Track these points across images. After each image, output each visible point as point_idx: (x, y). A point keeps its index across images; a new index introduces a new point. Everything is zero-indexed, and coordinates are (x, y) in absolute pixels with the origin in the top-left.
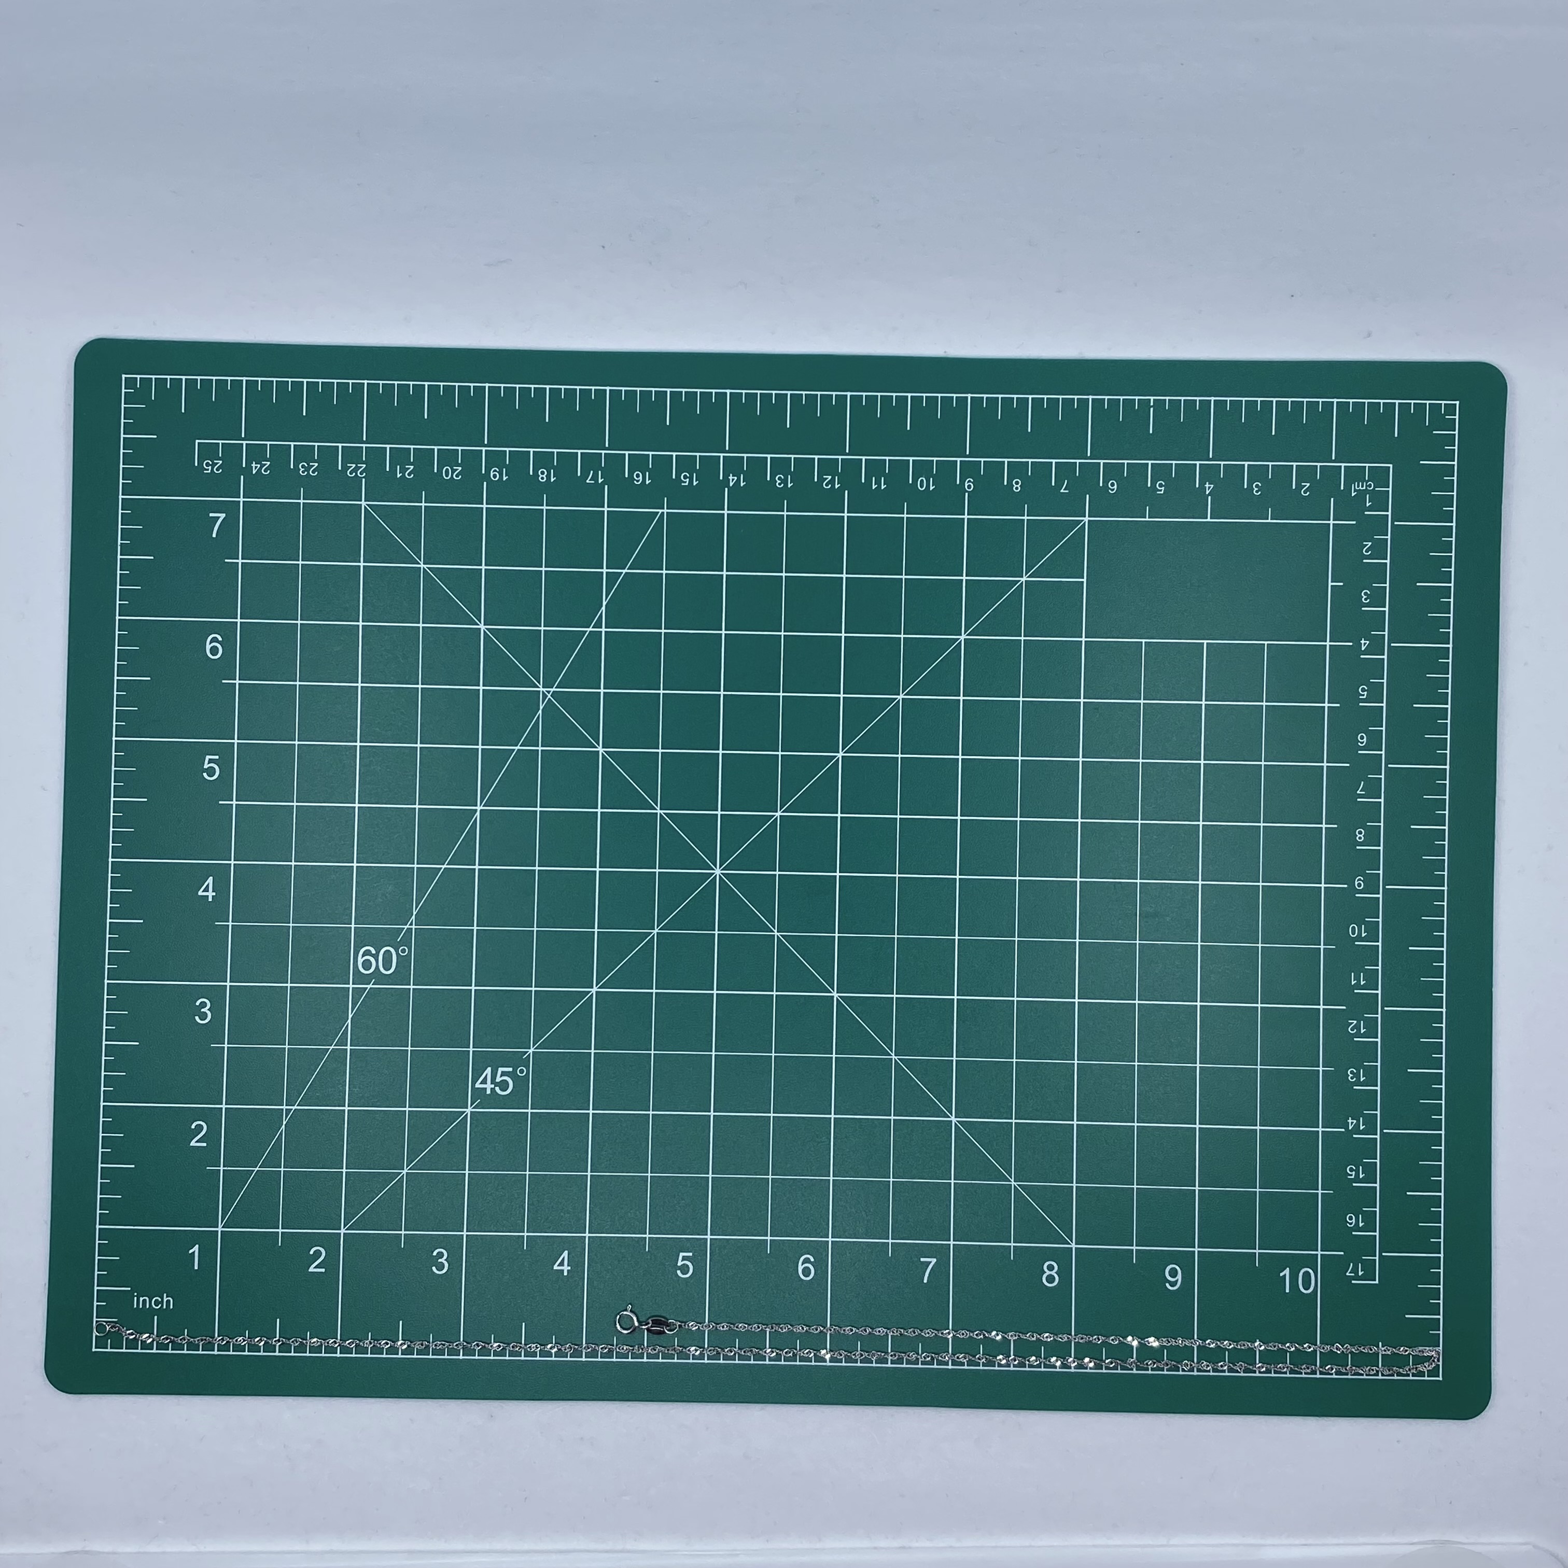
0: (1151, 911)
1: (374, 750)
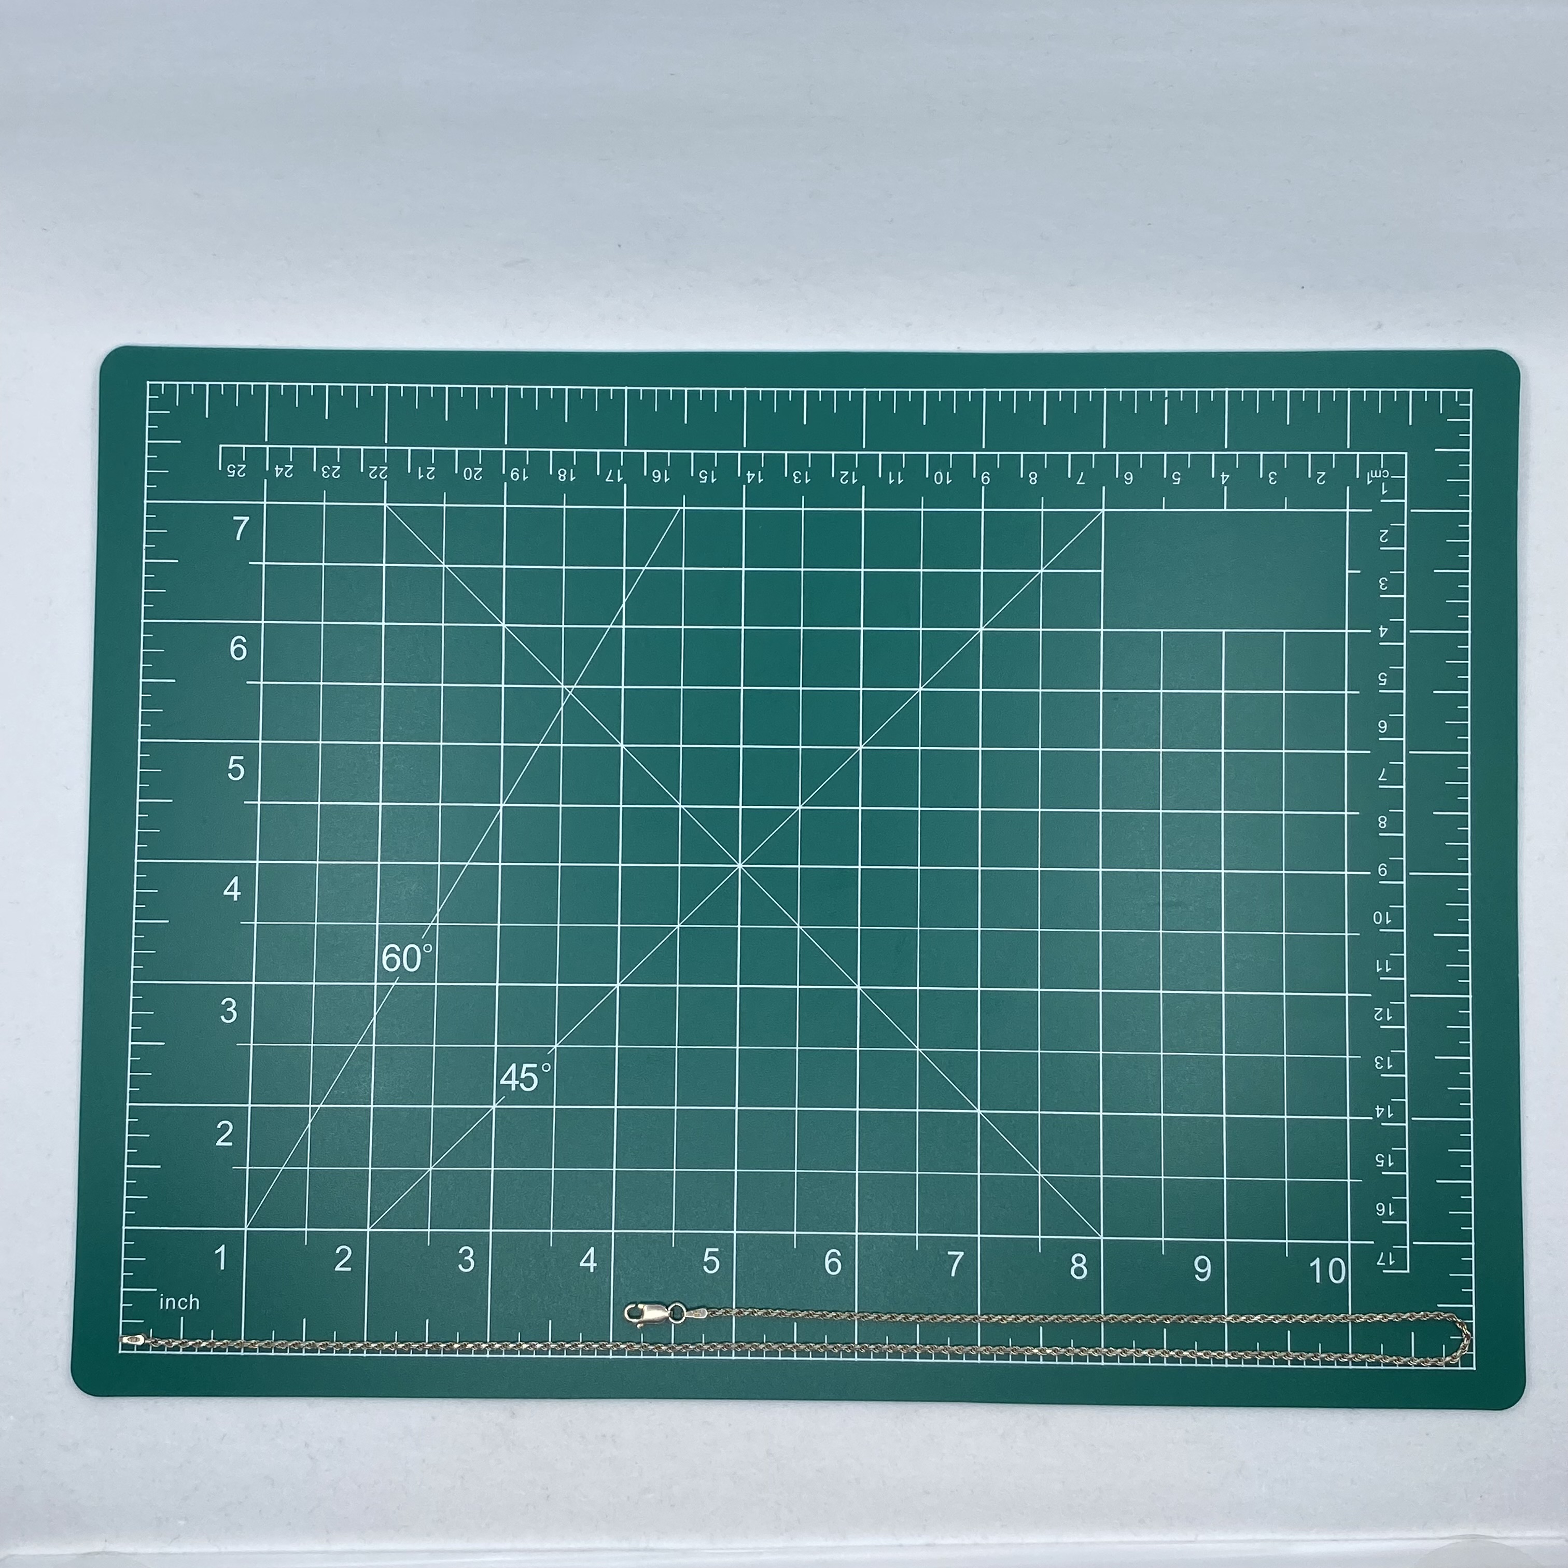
0: (1174, 900)
1: (398, 749)
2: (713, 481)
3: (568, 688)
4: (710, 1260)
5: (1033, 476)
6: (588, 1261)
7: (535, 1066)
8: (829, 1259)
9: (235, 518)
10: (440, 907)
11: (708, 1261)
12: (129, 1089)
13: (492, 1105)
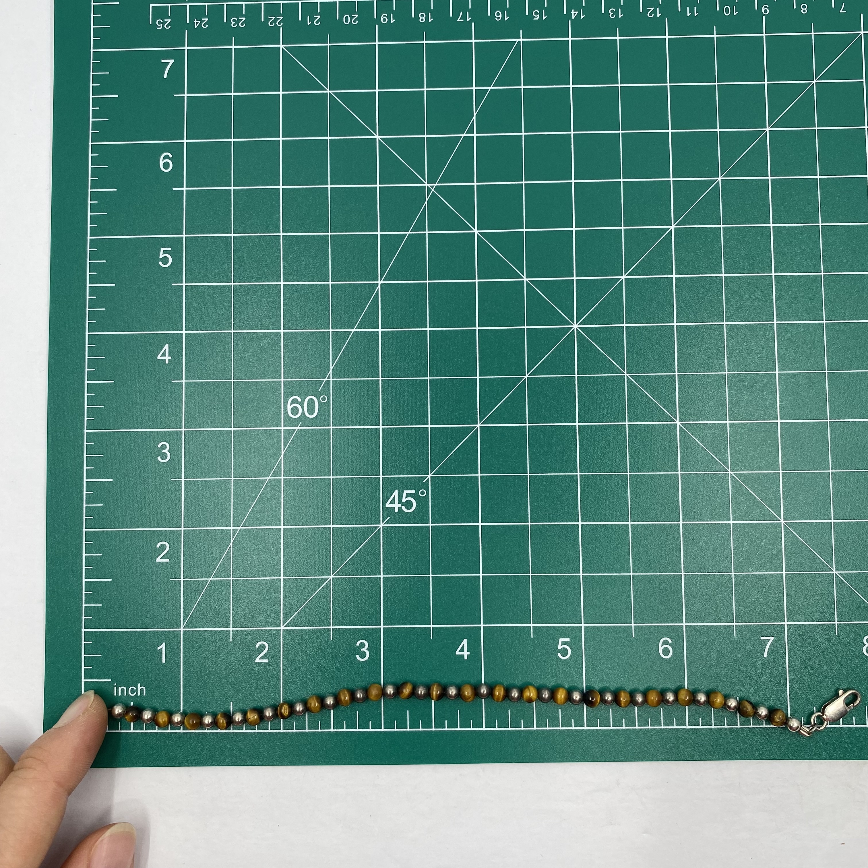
2: (544, 18)
3: (431, 186)
4: (564, 648)
5: (804, 7)
6: (462, 650)
7: (413, 492)
8: (662, 646)
9: (163, 61)
10: (332, 365)
11: (561, 649)
12: (85, 518)
13: (379, 523)
